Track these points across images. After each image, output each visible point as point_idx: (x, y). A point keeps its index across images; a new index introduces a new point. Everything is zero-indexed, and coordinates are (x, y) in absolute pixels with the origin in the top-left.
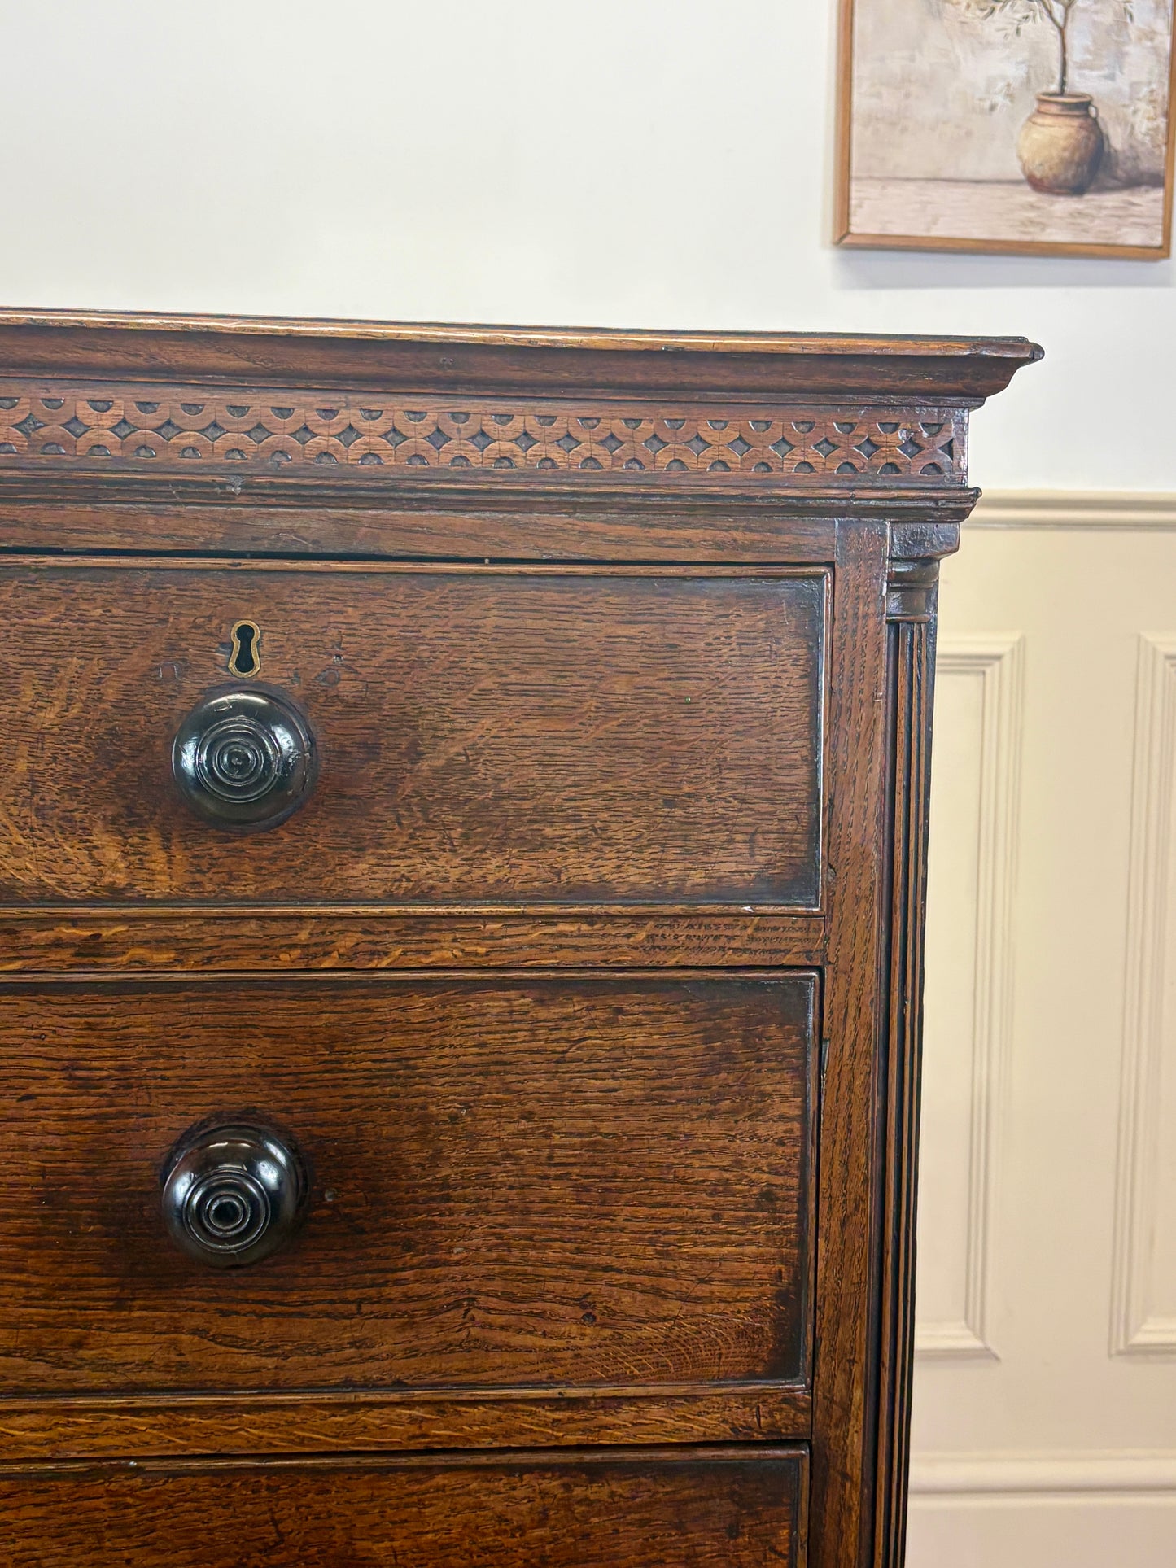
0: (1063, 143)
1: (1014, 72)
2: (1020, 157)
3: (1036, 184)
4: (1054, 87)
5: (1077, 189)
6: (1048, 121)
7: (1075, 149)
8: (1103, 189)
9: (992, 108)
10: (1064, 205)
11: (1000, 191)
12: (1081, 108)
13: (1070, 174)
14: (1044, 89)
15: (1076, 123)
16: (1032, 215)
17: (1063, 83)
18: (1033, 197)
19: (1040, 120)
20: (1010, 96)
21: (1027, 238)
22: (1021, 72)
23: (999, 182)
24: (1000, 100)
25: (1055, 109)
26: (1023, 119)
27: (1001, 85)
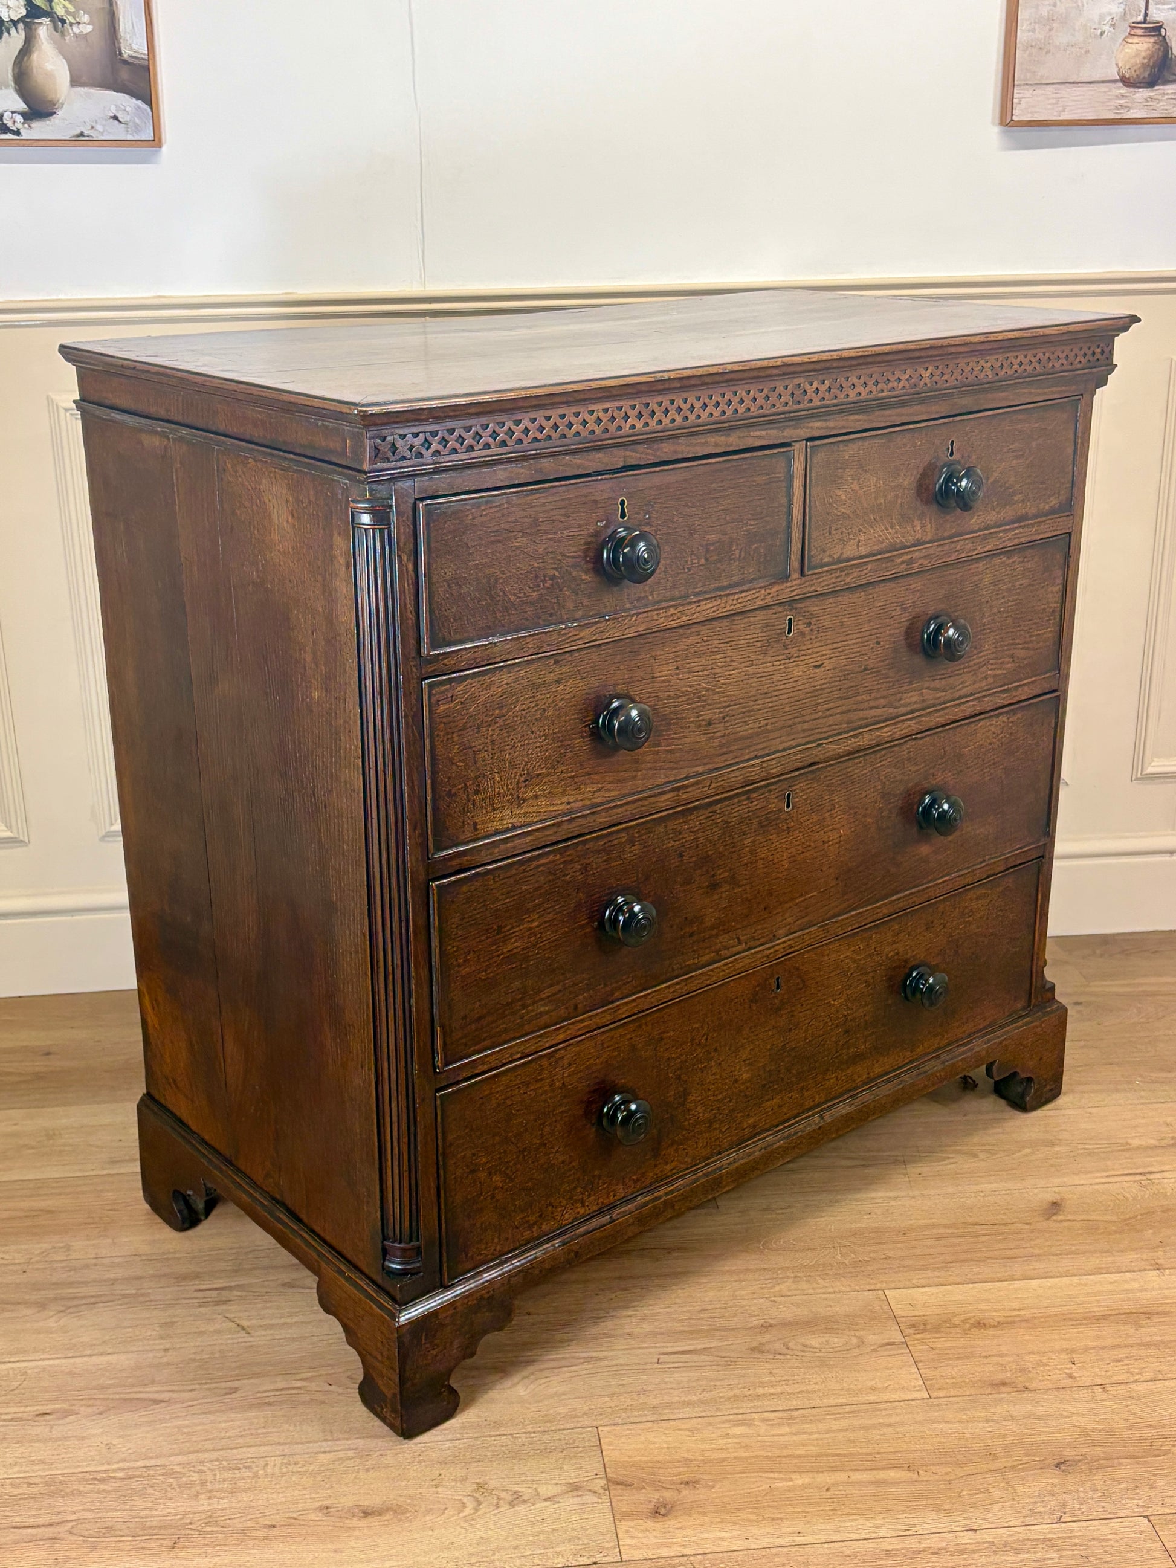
0: (1143, 54)
1: (1116, 9)
2: (1117, 65)
3: (1126, 81)
4: (1140, 18)
5: (1151, 83)
6: (1136, 40)
7: (1152, 56)
8: (1166, 82)
9: (1102, 34)
10: (1143, 94)
11: (1103, 88)
12: (1156, 30)
13: (1146, 75)
14: (1134, 20)
15: (1152, 40)
16: (1122, 102)
17: (1146, 15)
18: (1124, 90)
19: (1130, 40)
20: (1113, 25)
21: (1119, 117)
22: (1121, 10)
23: (1103, 82)
24: (1107, 28)
25: (1140, 32)
26: (1120, 41)
27: (1108, 18)
